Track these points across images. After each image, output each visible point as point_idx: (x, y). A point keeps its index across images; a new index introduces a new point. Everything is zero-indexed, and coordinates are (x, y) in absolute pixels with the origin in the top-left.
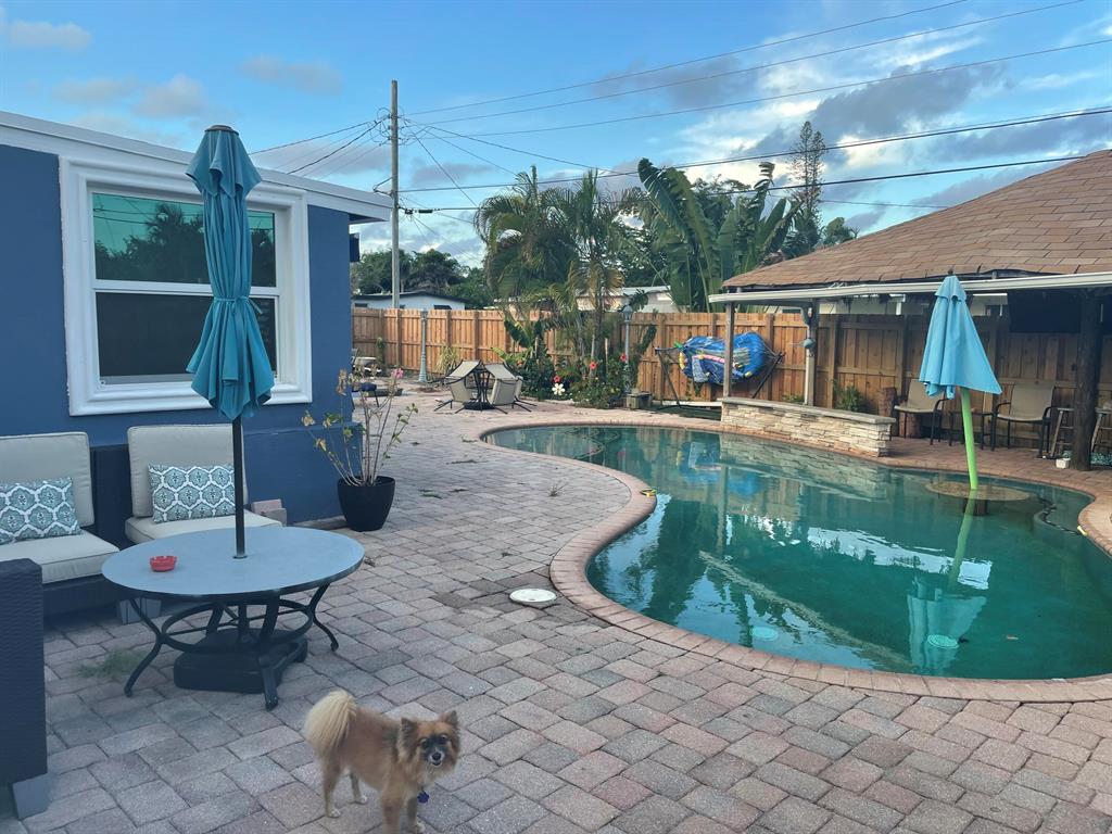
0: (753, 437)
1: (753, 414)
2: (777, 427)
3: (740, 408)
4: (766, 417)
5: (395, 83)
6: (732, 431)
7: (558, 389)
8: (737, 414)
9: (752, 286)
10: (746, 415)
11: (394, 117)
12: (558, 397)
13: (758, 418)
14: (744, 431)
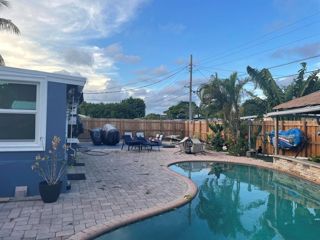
0: (285, 173)
1: (285, 163)
2: (294, 169)
3: (280, 160)
4: (290, 165)
5: (192, 55)
6: (277, 169)
7: (225, 148)
8: (279, 162)
9: (282, 109)
10: (283, 163)
11: (191, 65)
12: (224, 151)
13: (287, 165)
14: (282, 169)
